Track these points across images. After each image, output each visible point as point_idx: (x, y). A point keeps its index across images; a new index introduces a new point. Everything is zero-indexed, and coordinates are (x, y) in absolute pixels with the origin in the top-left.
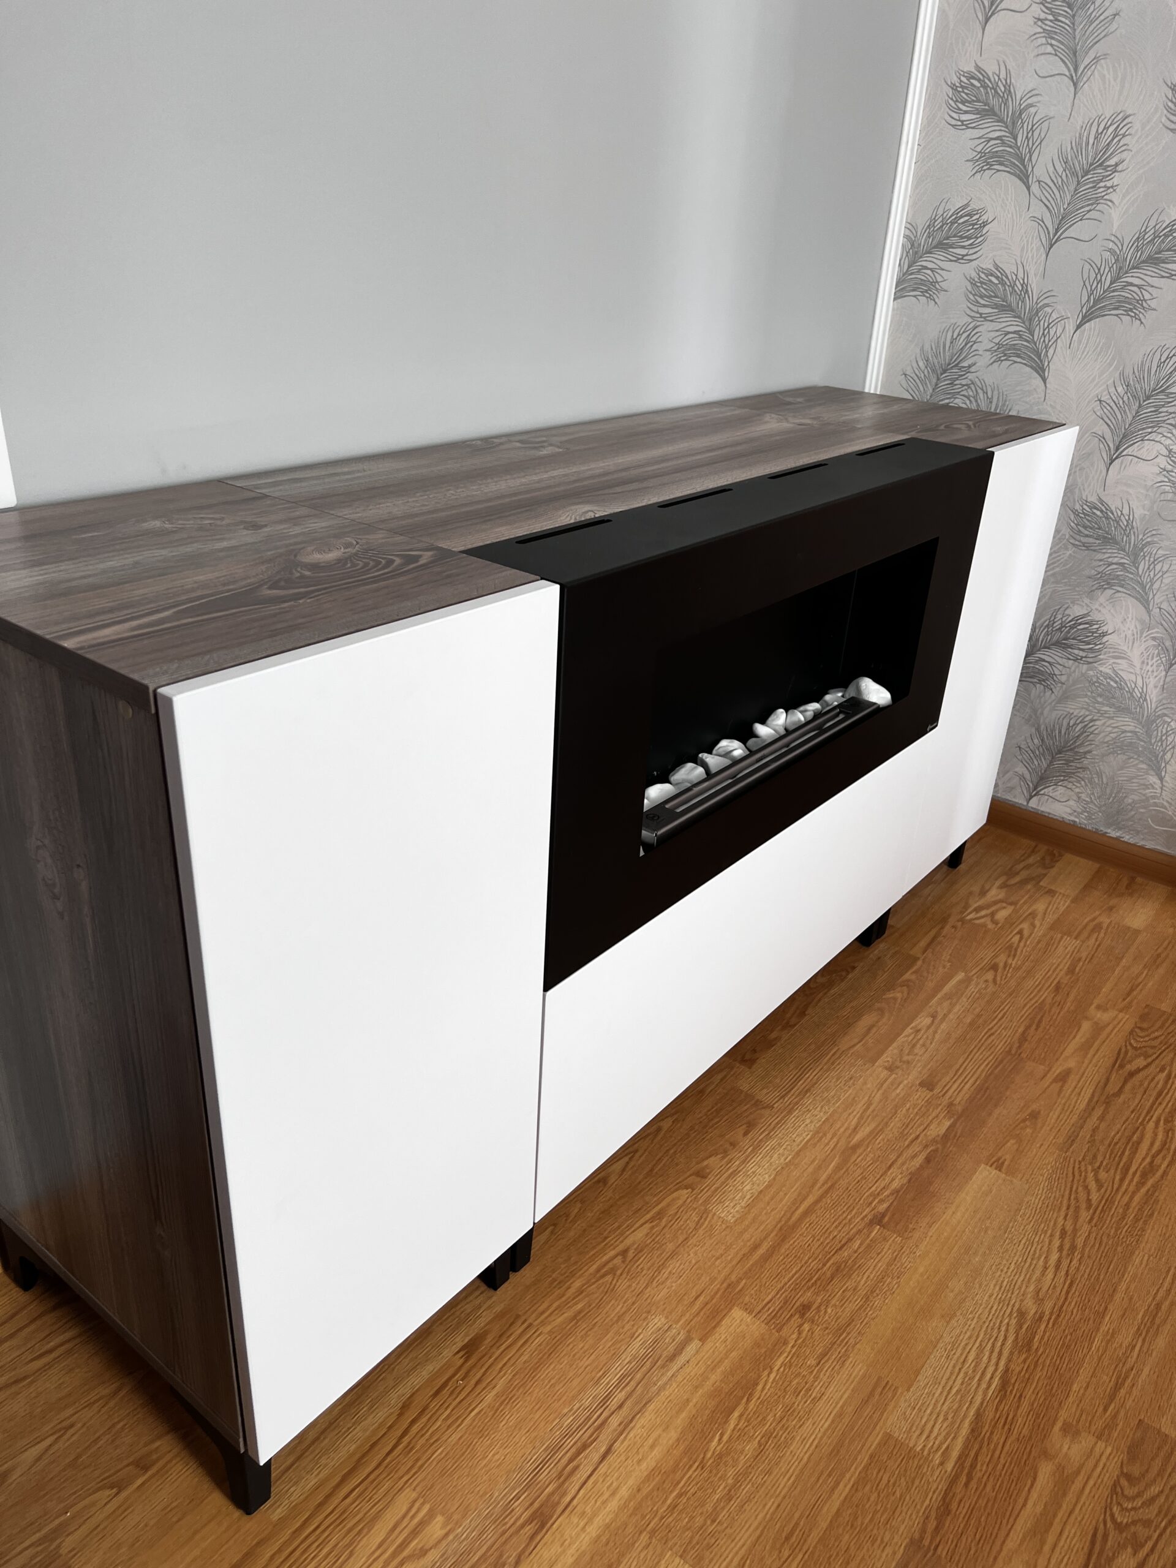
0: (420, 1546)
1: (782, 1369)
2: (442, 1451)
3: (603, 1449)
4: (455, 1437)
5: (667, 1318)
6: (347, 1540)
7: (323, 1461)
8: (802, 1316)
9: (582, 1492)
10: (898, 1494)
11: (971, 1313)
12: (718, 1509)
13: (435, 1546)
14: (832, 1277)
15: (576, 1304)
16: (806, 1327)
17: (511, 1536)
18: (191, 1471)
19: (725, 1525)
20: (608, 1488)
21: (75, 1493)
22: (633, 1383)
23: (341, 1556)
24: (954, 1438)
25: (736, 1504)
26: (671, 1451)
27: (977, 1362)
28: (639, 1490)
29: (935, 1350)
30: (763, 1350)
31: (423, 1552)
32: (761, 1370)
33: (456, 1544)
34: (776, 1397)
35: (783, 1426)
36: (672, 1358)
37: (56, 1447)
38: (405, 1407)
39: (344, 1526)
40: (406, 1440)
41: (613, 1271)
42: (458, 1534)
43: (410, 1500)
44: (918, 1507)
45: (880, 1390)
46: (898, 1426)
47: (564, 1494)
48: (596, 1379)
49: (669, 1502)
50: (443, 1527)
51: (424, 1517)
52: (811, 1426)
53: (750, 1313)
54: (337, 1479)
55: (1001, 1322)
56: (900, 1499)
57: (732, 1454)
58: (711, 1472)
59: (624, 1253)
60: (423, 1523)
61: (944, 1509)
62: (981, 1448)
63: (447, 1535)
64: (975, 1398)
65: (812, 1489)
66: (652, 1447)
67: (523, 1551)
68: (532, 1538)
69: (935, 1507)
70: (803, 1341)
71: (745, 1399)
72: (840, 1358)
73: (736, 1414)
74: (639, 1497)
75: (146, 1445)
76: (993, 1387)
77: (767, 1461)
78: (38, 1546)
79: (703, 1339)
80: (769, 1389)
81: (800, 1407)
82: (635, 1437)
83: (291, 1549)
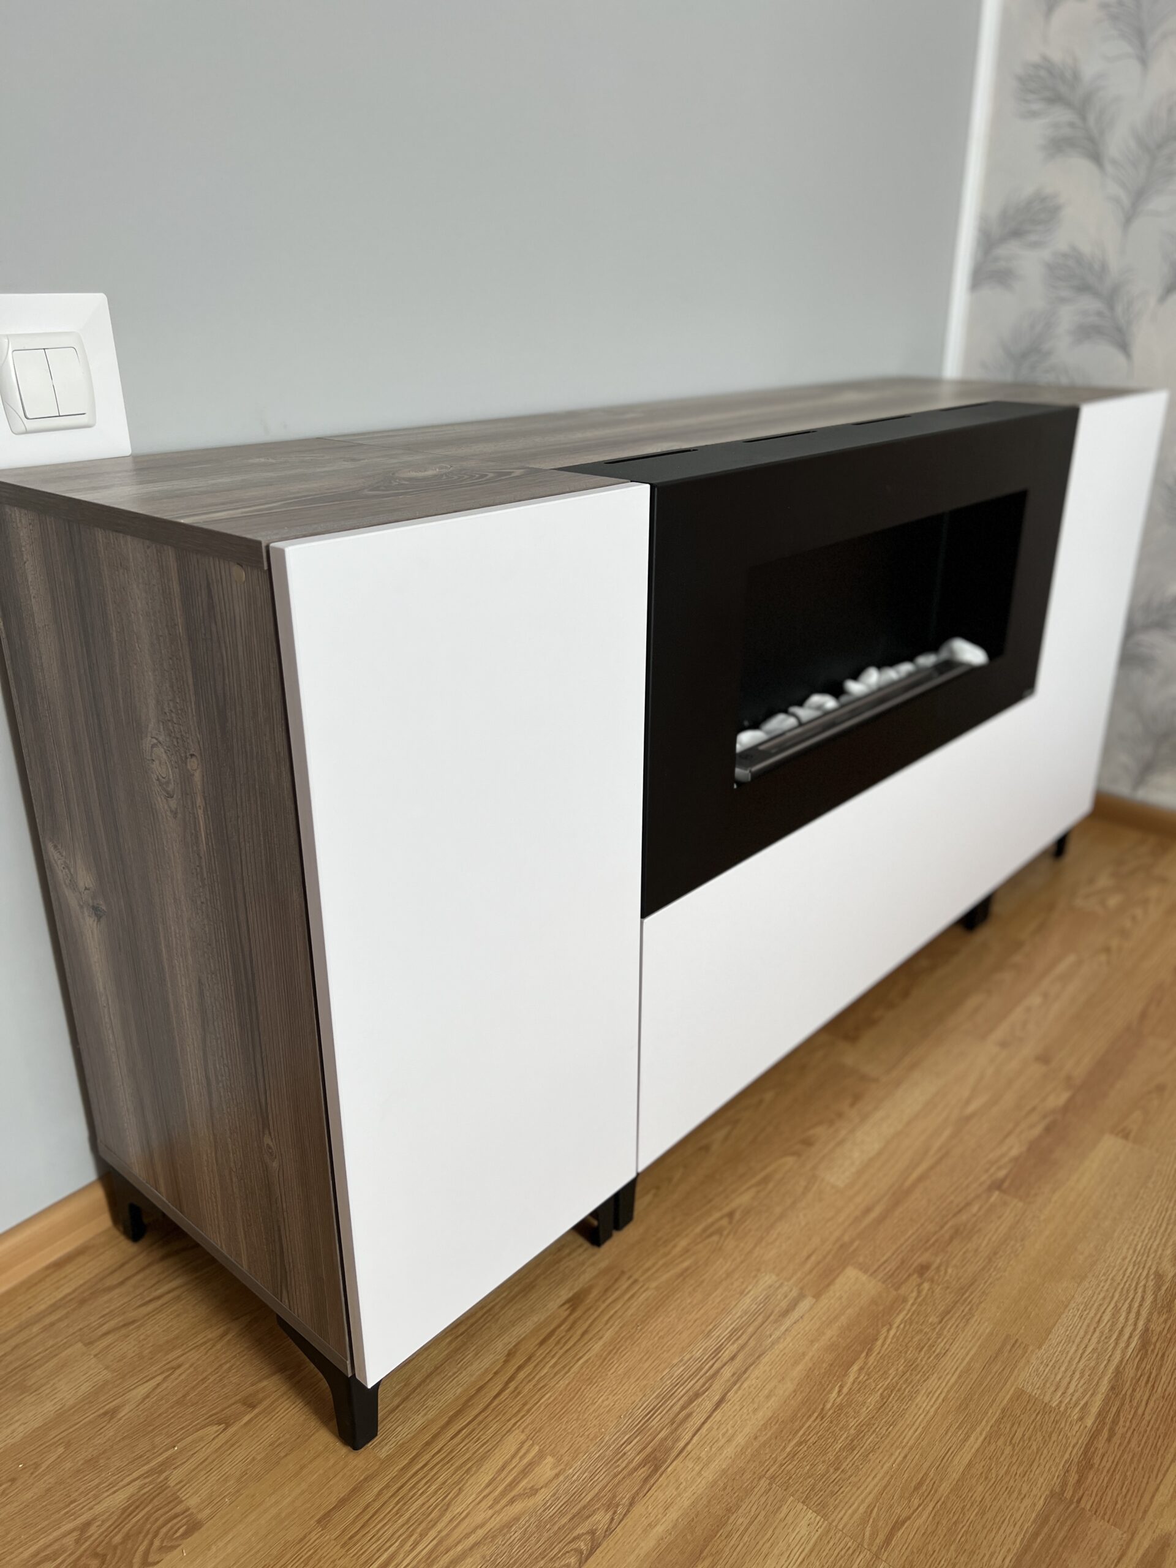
0: (530, 1486)
1: (902, 1326)
2: (551, 1396)
3: (717, 1398)
4: (562, 1384)
5: (778, 1275)
6: (456, 1478)
7: (430, 1403)
8: (921, 1275)
9: (695, 1439)
10: (1034, 1447)
11: (1104, 1274)
12: (841, 1458)
13: (546, 1485)
14: (951, 1239)
15: (682, 1262)
16: (926, 1286)
17: (624, 1478)
18: (297, 1409)
19: (849, 1473)
20: (724, 1435)
21: (182, 1428)
22: (745, 1337)
23: (449, 1493)
24: (1092, 1395)
25: (860, 1453)
26: (788, 1401)
27: (1113, 1322)
28: (756, 1438)
29: (1067, 1310)
30: (881, 1308)
31: (534, 1491)
32: (880, 1326)
33: (566, 1485)
34: (897, 1353)
35: (907, 1380)
36: (785, 1313)
37: (165, 1385)
38: (510, 1355)
39: (452, 1465)
40: (512, 1385)
41: (719, 1231)
42: (568, 1475)
43: (519, 1441)
44: (1057, 1460)
45: (1009, 1347)
46: (1030, 1382)
47: (678, 1440)
48: (706, 1332)
49: (788, 1450)
50: (554, 1467)
51: (534, 1457)
52: (936, 1381)
53: (866, 1272)
54: (445, 1419)
55: (1137, 1284)
56: (1037, 1453)
57: (853, 1405)
58: (831, 1422)
59: (731, 1215)
60: (531, 1465)
61: (1086, 1463)
62: (1122, 1404)
63: (557, 1476)
64: (1113, 1357)
65: (940, 1441)
66: (768, 1397)
67: (637, 1493)
68: (646, 1480)
69: (1076, 1460)
70: (924, 1300)
71: (864, 1354)
72: (964, 1316)
73: (855, 1368)
74: (756, 1444)
75: (252, 1385)
76: (1132, 1346)
77: (890, 1413)
78: (145, 1478)
79: (817, 1296)
80: (889, 1345)
81: (923, 1362)
82: (750, 1387)
83: (399, 1485)
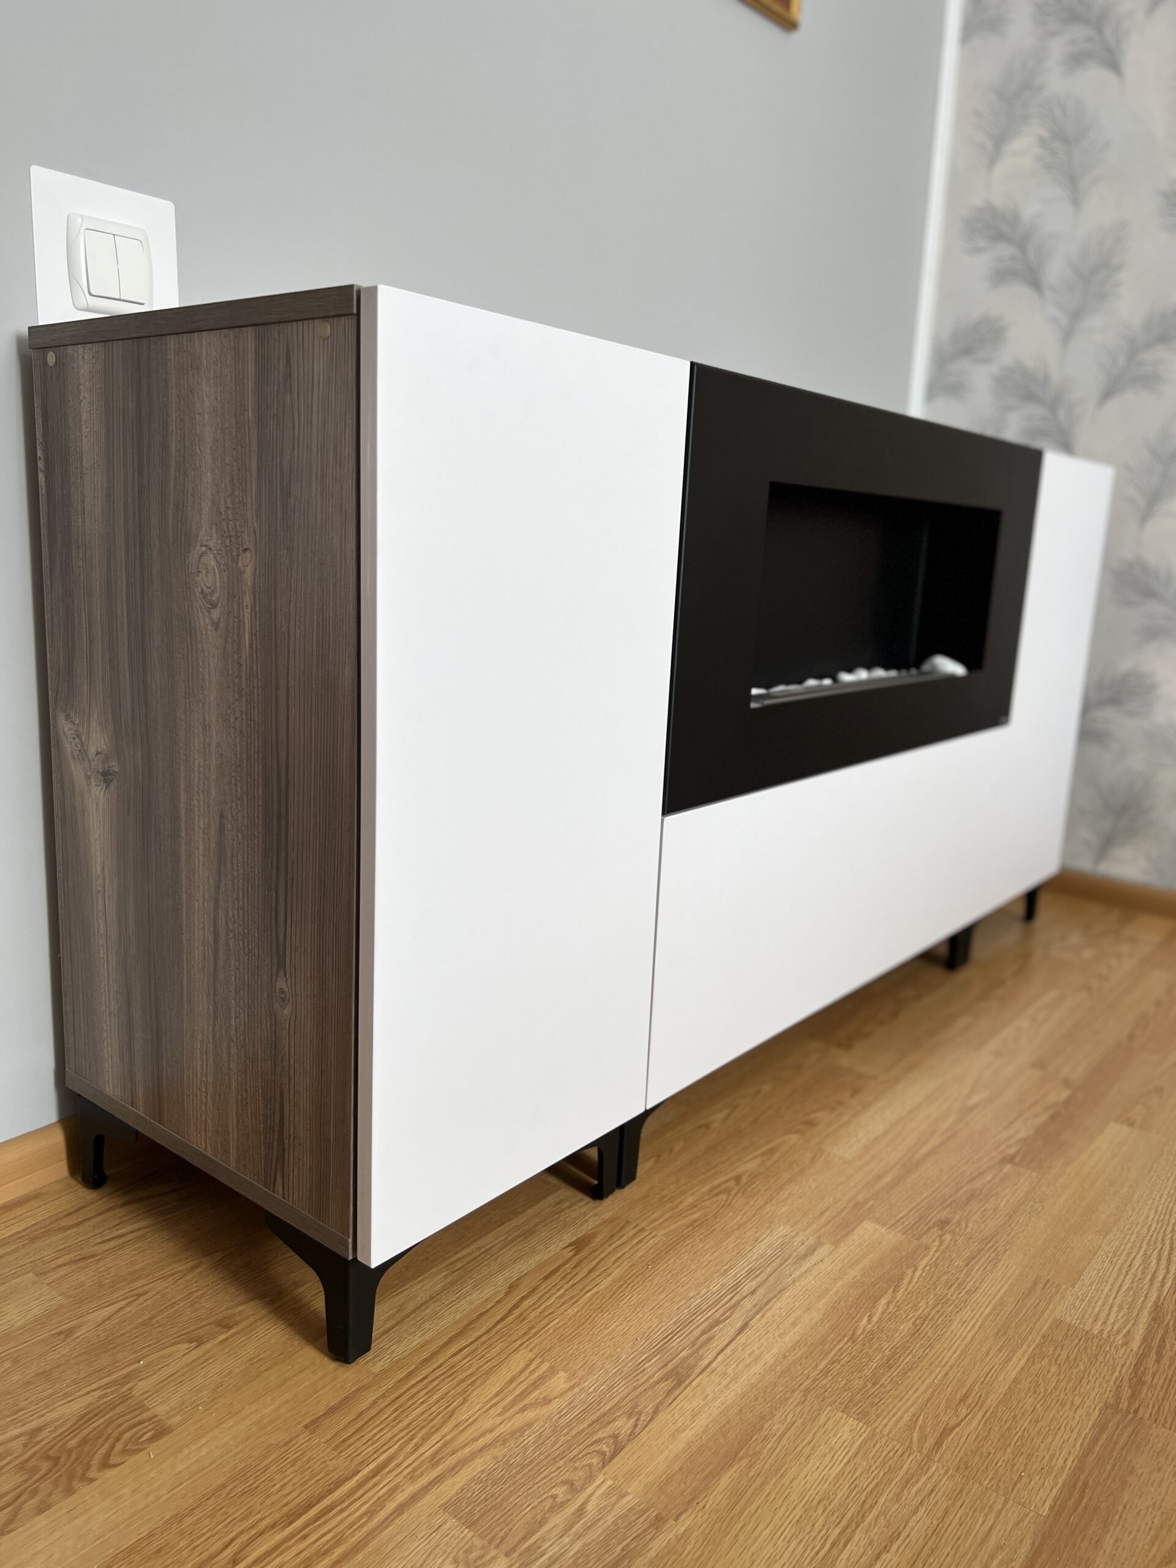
0: (542, 1396)
1: (928, 1268)
2: (559, 1322)
3: (739, 1325)
4: (571, 1312)
5: (792, 1227)
6: (459, 1389)
7: (426, 1325)
8: (942, 1228)
9: (720, 1358)
10: (1081, 1367)
11: (1128, 1229)
12: (878, 1375)
13: (560, 1396)
14: (968, 1201)
15: (692, 1214)
16: (948, 1237)
17: (645, 1390)
18: (278, 1330)
19: (888, 1388)
20: (750, 1355)
21: (149, 1346)
22: (763, 1276)
23: (453, 1403)
24: (1134, 1324)
25: (897, 1371)
26: (815, 1328)
27: (1145, 1267)
28: (785, 1357)
29: (1096, 1257)
30: (903, 1254)
31: (547, 1401)
32: (904, 1268)
33: (583, 1396)
34: (925, 1289)
35: (938, 1311)
36: (805, 1257)
37: (128, 1310)
38: (512, 1287)
39: (454, 1379)
40: (517, 1312)
41: (727, 1191)
42: (583, 1388)
43: (527, 1358)
44: (1107, 1377)
45: (1041, 1286)
46: (1068, 1314)
47: (701, 1358)
48: (722, 1271)
49: (821, 1367)
50: (568, 1380)
51: (544, 1373)
52: (969, 1312)
53: (883, 1225)
54: (445, 1339)
55: (1163, 1237)
56: (1085, 1371)
57: (885, 1332)
58: (864, 1345)
59: (737, 1179)
60: (542, 1379)
61: (1137, 1380)
62: (1166, 1332)
63: (572, 1388)
64: (1149, 1295)
65: (982, 1361)
66: (794, 1324)
67: (661, 1403)
68: (670, 1392)
69: (1127, 1378)
70: (947, 1247)
71: (891, 1290)
72: (991, 1261)
73: (883, 1301)
74: (786, 1363)
75: (227, 1309)
76: (1168, 1285)
77: (925, 1338)
78: (106, 1389)
79: (836, 1244)
80: (916, 1283)
81: (954, 1297)
82: (773, 1316)
83: (396, 1395)
